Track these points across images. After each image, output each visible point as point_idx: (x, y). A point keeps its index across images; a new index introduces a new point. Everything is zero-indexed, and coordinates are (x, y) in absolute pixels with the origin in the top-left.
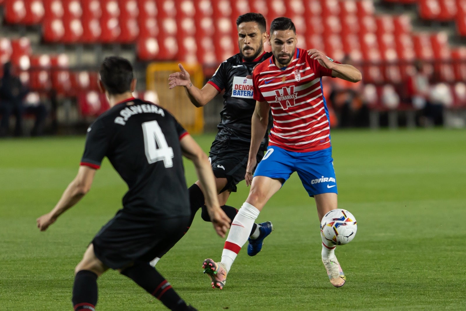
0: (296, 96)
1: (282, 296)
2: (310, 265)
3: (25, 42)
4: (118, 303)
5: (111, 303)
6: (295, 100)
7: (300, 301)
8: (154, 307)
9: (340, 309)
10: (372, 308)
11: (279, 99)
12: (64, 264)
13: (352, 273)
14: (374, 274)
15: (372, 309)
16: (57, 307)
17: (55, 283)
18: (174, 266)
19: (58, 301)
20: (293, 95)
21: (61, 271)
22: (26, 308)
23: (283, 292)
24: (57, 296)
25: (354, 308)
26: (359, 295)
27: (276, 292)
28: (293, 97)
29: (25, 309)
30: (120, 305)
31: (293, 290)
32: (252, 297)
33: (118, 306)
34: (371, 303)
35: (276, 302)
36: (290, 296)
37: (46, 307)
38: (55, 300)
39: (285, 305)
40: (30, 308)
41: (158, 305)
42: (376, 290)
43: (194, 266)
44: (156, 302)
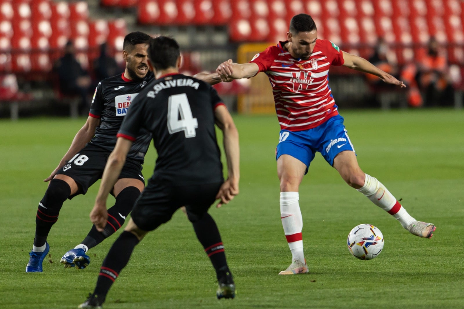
0: (311, 82)
1: (368, 270)
2: (395, 240)
3: (121, 23)
4: (209, 276)
5: (202, 276)
6: (309, 86)
7: (385, 274)
8: (244, 280)
9: (423, 283)
10: (455, 281)
11: (294, 81)
12: (157, 239)
13: (435, 248)
14: (456, 249)
15: (455, 283)
16: (150, 279)
17: (148, 256)
18: (264, 241)
19: (151, 273)
20: (309, 81)
21: (154, 245)
22: (119, 280)
23: (368, 265)
24: (150, 269)
25: (437, 281)
26: (442, 269)
27: (362, 266)
28: (309, 82)
29: (119, 282)
30: (211, 278)
31: (378, 264)
32: (339, 271)
33: (209, 279)
34: (453, 277)
35: (362, 276)
36: (375, 270)
37: (139, 280)
38: (148, 273)
39: (371, 278)
40: (124, 281)
41: (248, 278)
42: (458, 264)
43: (283, 240)
44: (246, 275)
